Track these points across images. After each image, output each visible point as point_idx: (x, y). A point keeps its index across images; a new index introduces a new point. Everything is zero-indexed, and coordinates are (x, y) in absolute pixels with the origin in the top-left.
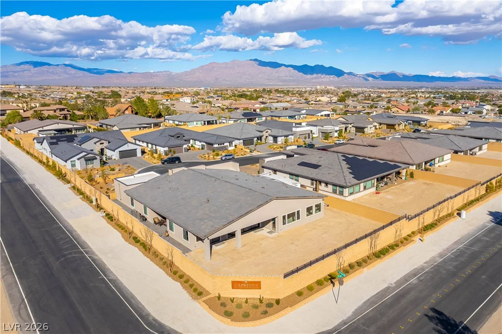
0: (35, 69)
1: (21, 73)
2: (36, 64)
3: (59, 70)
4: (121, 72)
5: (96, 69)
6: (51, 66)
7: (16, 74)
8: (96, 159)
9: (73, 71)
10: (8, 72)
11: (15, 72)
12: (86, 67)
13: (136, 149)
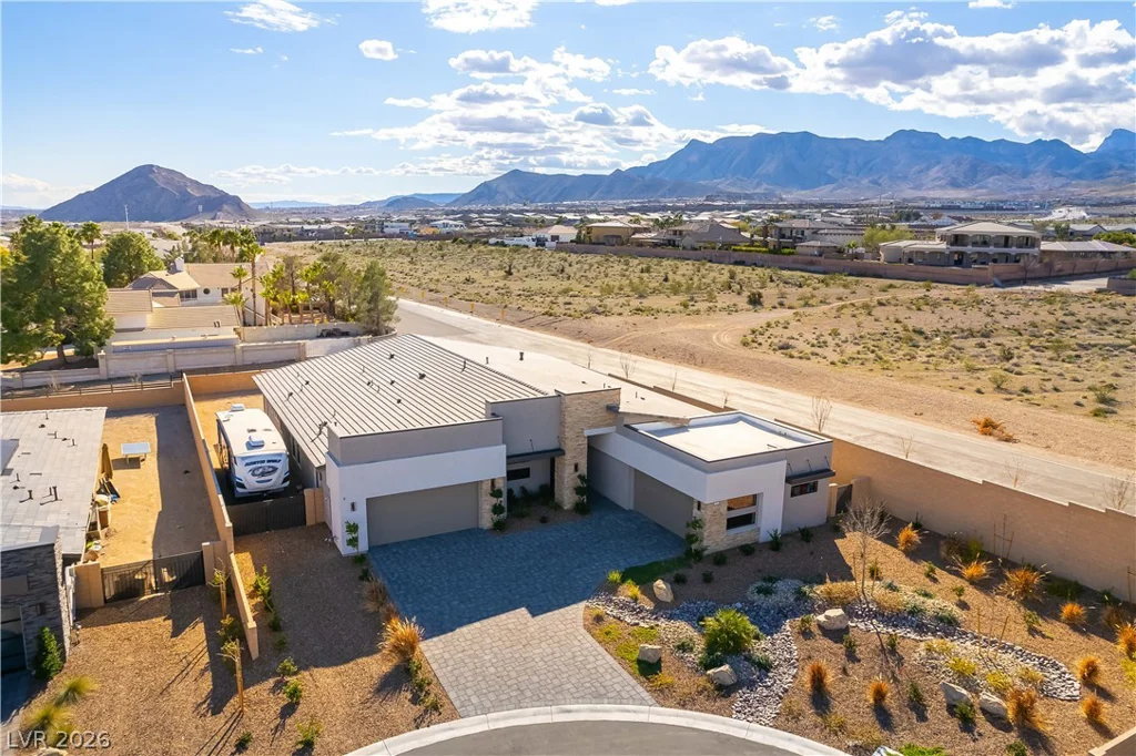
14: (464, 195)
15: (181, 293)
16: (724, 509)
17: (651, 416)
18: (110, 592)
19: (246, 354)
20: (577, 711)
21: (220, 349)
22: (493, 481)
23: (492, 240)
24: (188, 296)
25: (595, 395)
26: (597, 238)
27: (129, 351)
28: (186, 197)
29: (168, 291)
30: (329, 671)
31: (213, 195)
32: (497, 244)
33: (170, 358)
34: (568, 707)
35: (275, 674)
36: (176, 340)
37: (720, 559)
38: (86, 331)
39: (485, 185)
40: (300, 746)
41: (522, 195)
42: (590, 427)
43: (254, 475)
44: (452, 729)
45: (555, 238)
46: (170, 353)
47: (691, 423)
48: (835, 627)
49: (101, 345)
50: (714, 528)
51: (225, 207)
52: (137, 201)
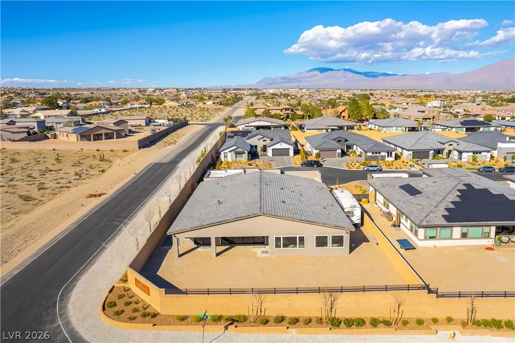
0: (321, 74)
1: (310, 79)
2: (323, 70)
3: (340, 74)
4: (395, 75)
5: (372, 72)
6: (333, 71)
7: (307, 79)
8: (244, 153)
9: (350, 75)
10: (301, 78)
11: (306, 78)
12: (362, 71)
13: (289, 149)
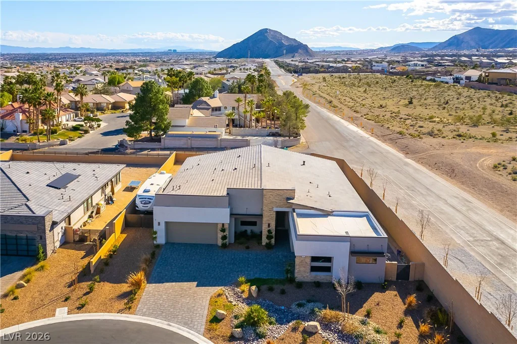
14: (441, 44)
15: (212, 108)
16: (309, 260)
17: (307, 206)
18: (77, 239)
19: (222, 143)
20: (173, 327)
21: (211, 139)
22: (223, 224)
23: (429, 78)
24: (216, 110)
25: (280, 191)
26: (492, 79)
27: (172, 136)
28: (281, 45)
29: (207, 107)
30: (111, 285)
31: (294, 44)
32: (430, 80)
33: (189, 141)
34: (171, 324)
35: (93, 281)
36: (194, 133)
37: (300, 285)
38: (159, 126)
39: (455, 37)
40: (80, 306)
41: (480, 43)
42: (277, 207)
43: (141, 203)
44: (128, 317)
45: (468, 78)
46: (189, 139)
47: (334, 213)
48: (309, 330)
49: (165, 133)
50: (302, 269)
51: (300, 51)
52: (258, 47)
